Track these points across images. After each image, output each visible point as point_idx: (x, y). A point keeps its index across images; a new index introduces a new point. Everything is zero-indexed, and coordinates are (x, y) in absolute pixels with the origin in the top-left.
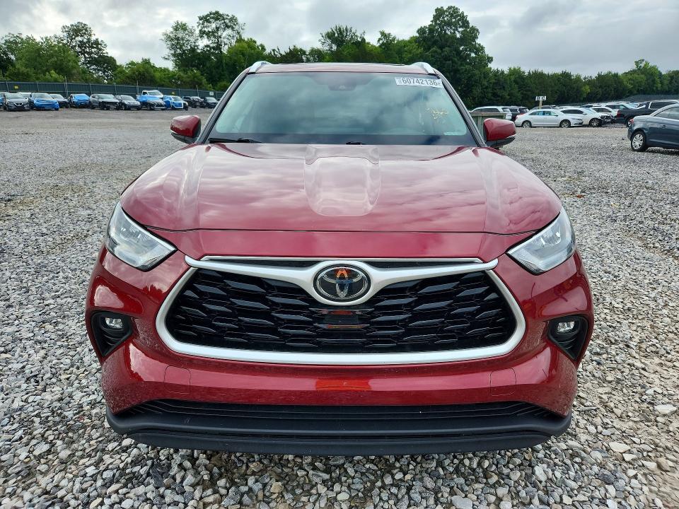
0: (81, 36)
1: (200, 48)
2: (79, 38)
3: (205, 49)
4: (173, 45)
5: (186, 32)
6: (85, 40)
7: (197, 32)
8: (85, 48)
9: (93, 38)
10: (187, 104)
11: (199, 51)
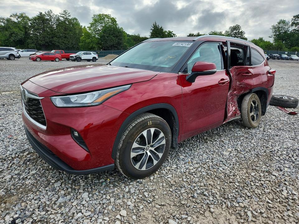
0: (236, 30)
1: (290, 31)
2: (235, 31)
3: (292, 32)
4: (276, 30)
5: (285, 24)
6: (237, 32)
7: (291, 23)
8: (236, 35)
9: (241, 31)
10: (269, 57)
11: (289, 32)
